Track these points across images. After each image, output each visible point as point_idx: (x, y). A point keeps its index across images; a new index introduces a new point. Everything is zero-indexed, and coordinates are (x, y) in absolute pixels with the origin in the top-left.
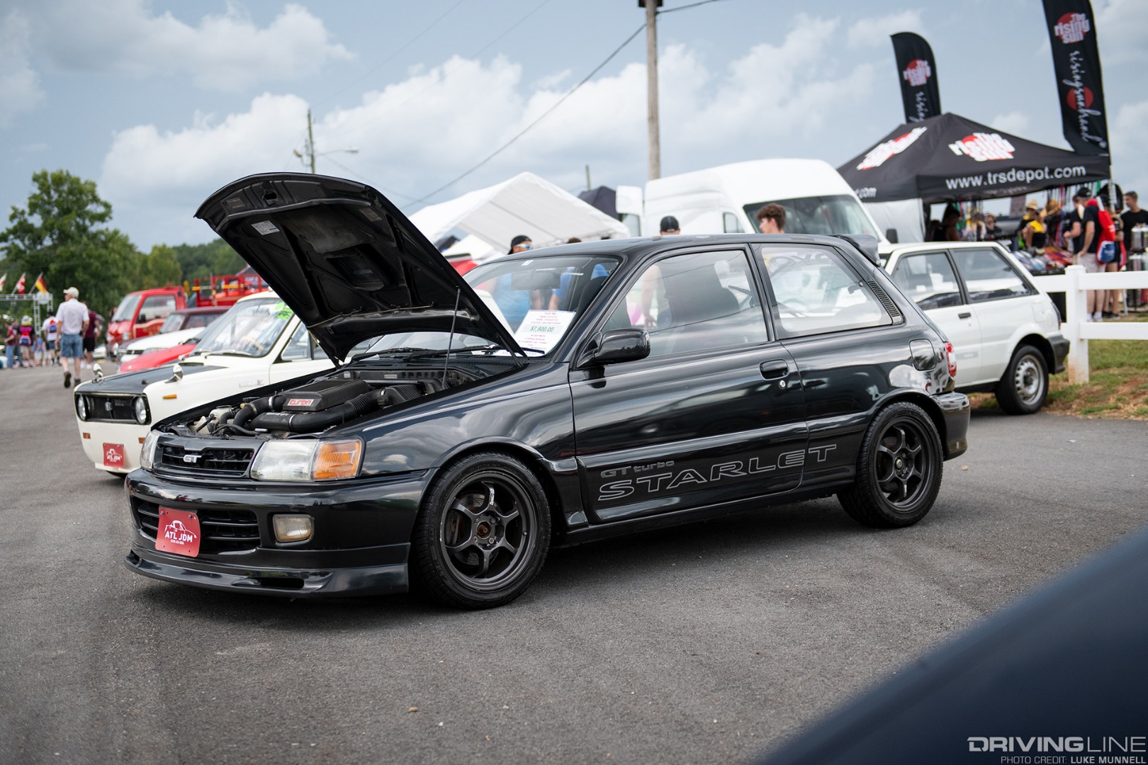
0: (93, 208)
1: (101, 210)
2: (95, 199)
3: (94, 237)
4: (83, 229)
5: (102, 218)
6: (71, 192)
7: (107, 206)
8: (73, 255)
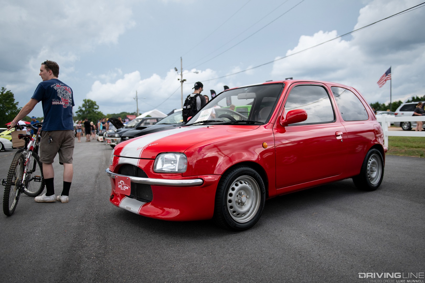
0: (96, 107)
1: (97, 107)
2: (96, 105)
3: (95, 112)
4: (93, 111)
5: (97, 109)
6: (91, 103)
7: (98, 106)
8: (91, 116)
